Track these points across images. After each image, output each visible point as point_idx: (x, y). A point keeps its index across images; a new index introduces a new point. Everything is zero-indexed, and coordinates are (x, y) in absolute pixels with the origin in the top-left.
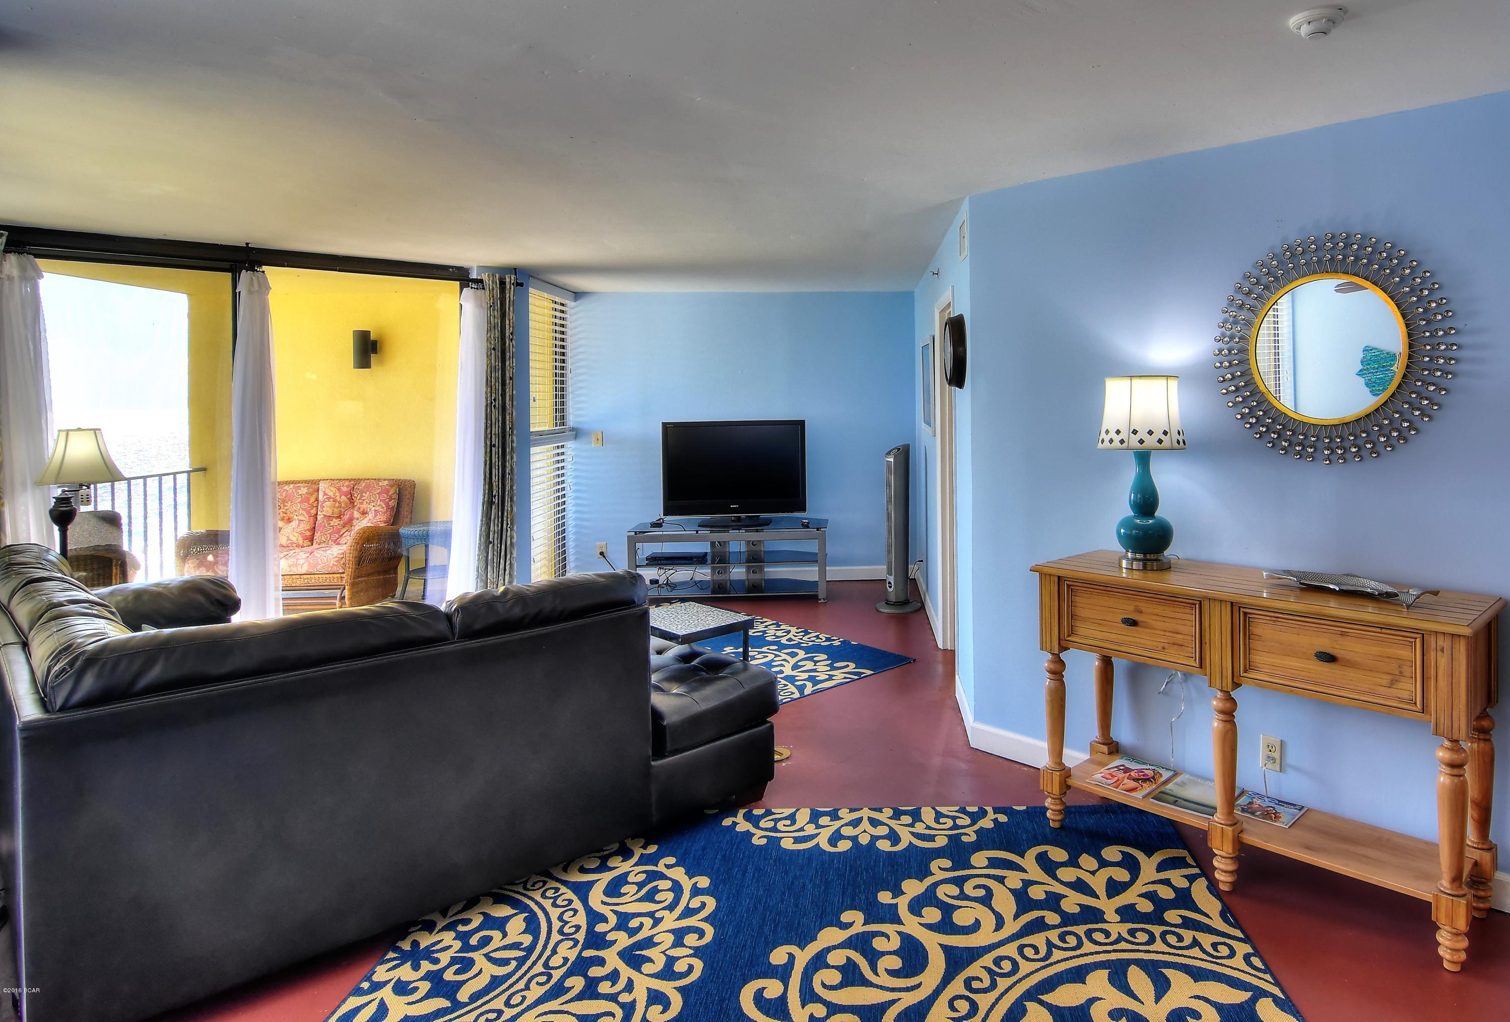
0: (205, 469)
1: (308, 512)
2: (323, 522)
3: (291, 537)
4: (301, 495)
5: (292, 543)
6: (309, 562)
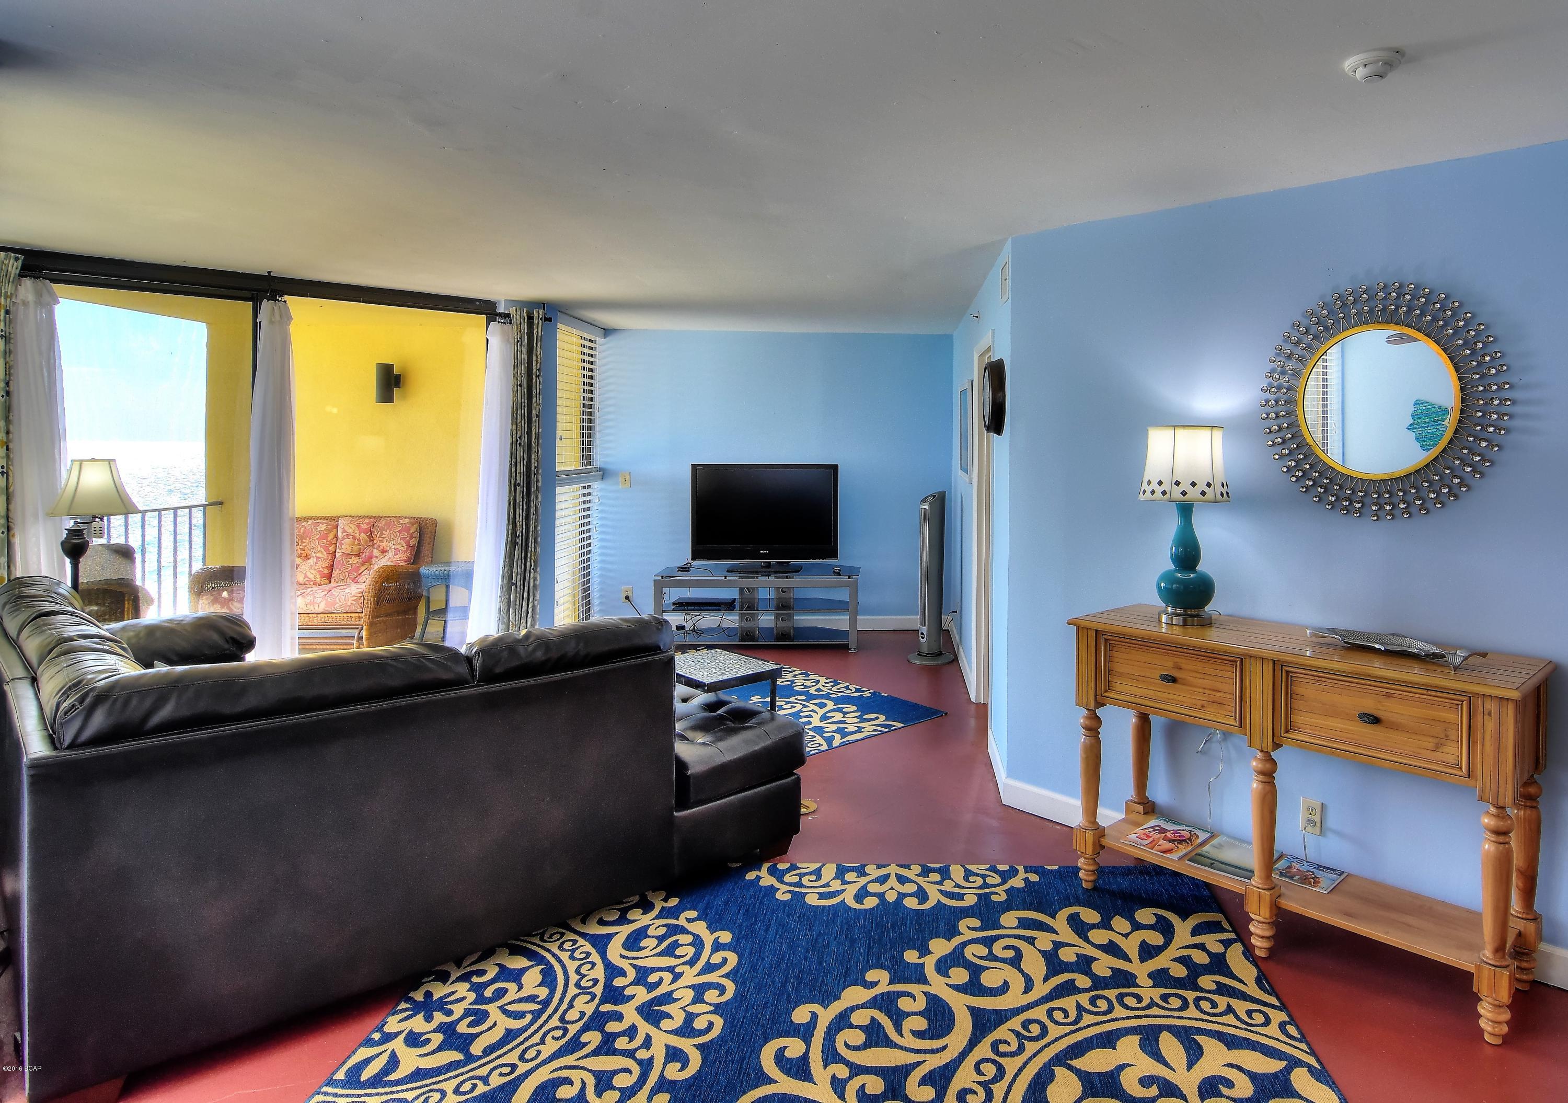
0: (221, 503)
1: (327, 550)
2: (342, 559)
3: (309, 574)
4: (319, 531)
5: (311, 580)
6: (326, 600)
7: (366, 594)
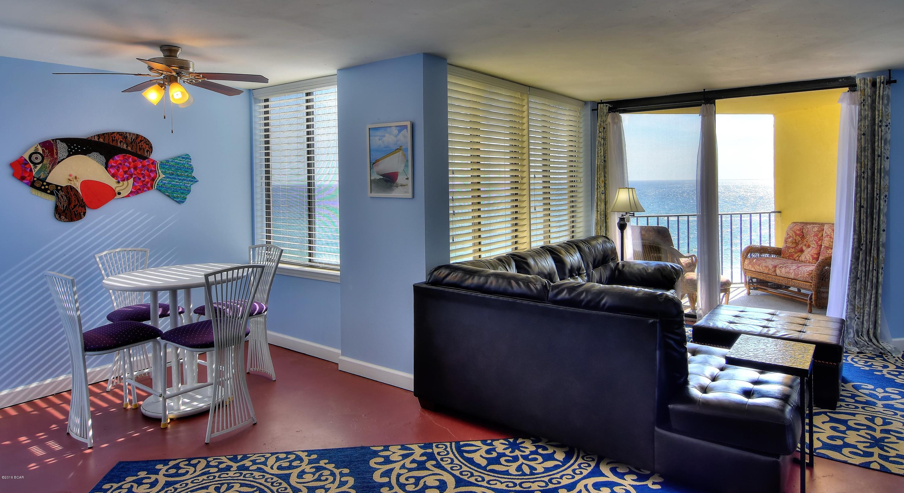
0: (780, 212)
1: (817, 243)
2: (824, 250)
3: (807, 256)
4: (814, 232)
5: (807, 261)
6: (795, 272)
7: (814, 272)
